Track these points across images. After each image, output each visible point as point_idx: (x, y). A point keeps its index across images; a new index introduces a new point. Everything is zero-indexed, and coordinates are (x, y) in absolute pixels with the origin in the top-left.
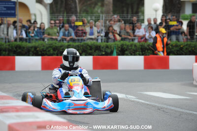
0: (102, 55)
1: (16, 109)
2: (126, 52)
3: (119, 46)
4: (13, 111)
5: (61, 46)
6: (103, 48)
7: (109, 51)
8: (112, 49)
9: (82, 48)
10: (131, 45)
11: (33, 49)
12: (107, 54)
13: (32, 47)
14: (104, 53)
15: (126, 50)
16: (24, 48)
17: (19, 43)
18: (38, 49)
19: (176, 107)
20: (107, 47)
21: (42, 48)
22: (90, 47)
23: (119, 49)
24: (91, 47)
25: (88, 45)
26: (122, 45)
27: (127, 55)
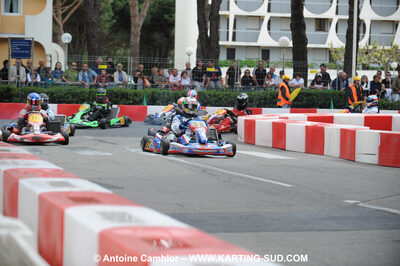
0: (130, 104)
1: (44, 174)
2: (158, 102)
3: (150, 93)
4: (40, 176)
6: (130, 95)
7: (137, 99)
8: (142, 97)
10: (164, 93)
12: (134, 103)
14: (131, 102)
15: (158, 99)
18: (55, 95)
19: (223, 168)
20: (136, 95)
21: (60, 94)
22: (116, 94)
23: (150, 98)
26: (153, 93)
27: (159, 105)
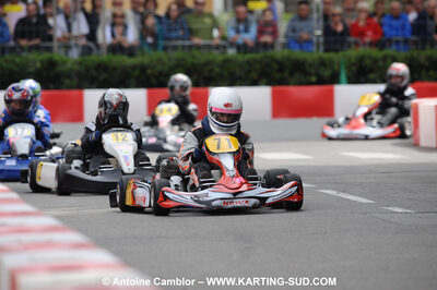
0: (310, 83)
2: (371, 76)
3: (353, 60)
5: (207, 64)
6: (311, 65)
7: (327, 73)
8: (336, 67)
9: (257, 66)
11: (137, 73)
12: (321, 81)
13: (134, 67)
14: (314, 79)
15: (372, 71)
16: (115, 68)
17: (104, 56)
18: (149, 71)
20: (323, 63)
21: (160, 68)
22: (280, 63)
23: (354, 68)
24: (281, 65)
25: (274, 60)
26: (361, 59)
